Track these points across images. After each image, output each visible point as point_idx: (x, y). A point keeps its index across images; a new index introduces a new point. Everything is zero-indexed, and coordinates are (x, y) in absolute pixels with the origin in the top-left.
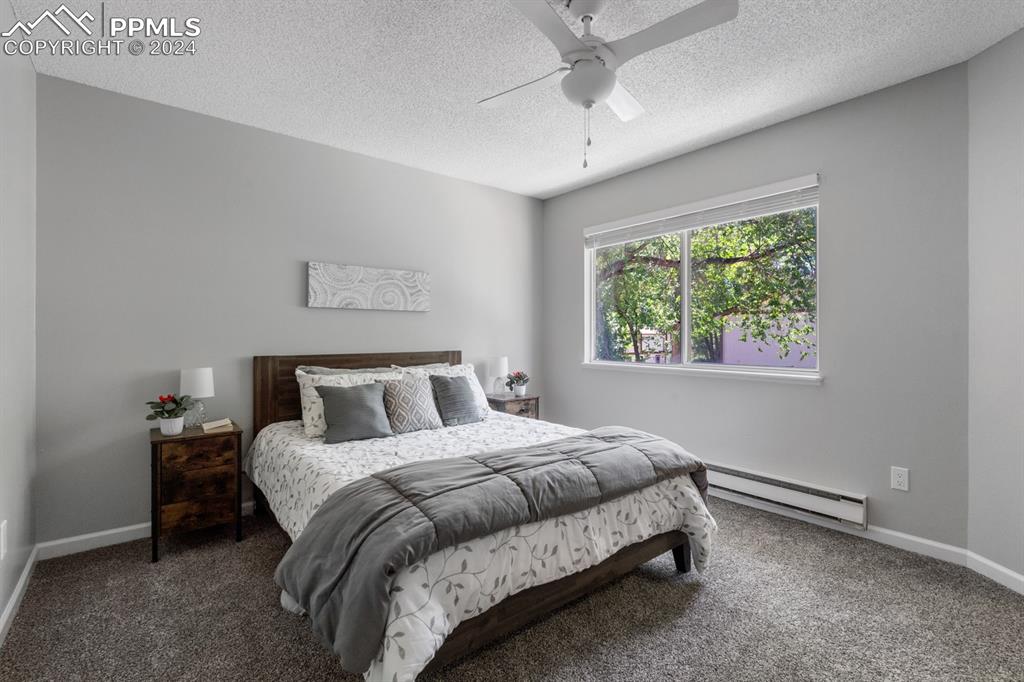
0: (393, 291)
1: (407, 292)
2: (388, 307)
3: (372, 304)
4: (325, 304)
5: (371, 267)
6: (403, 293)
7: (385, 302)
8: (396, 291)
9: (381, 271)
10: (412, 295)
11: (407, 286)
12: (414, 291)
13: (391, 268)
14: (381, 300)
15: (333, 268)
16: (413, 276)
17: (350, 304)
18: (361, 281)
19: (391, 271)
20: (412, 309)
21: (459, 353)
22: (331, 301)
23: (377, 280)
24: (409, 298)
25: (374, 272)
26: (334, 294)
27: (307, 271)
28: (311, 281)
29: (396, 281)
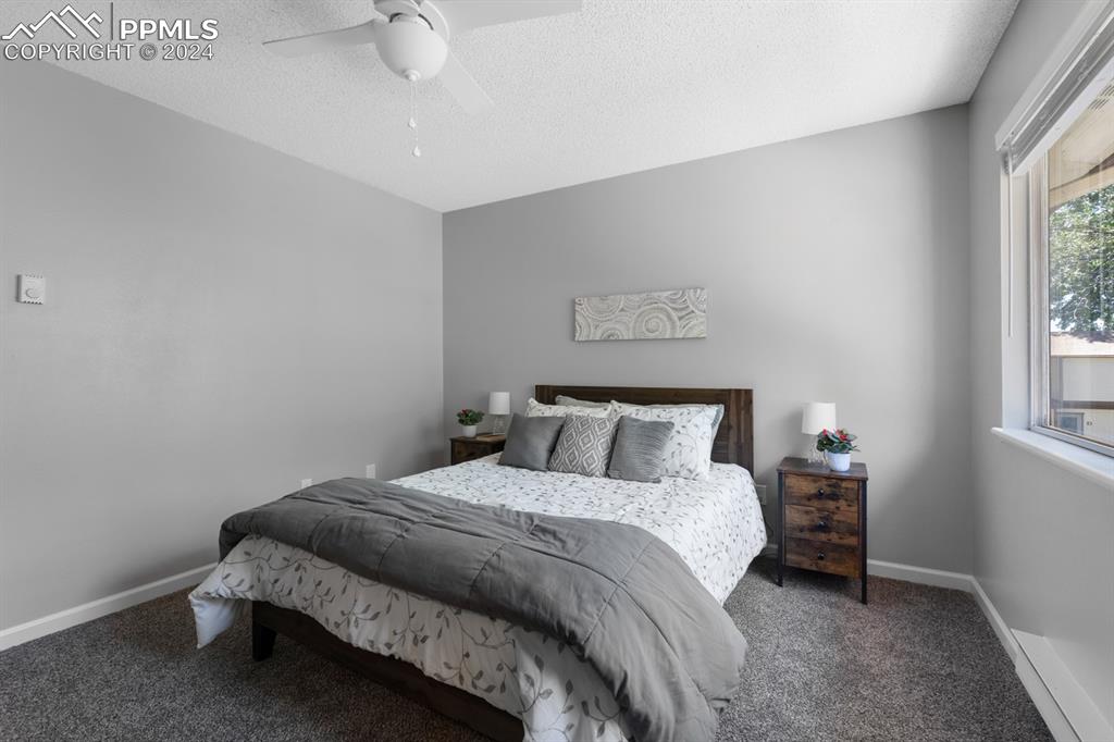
0: (657, 317)
1: (675, 315)
2: (652, 336)
3: (634, 334)
4: (588, 336)
5: (631, 294)
6: (669, 317)
7: (648, 330)
8: (661, 316)
9: (644, 295)
10: (680, 318)
11: (674, 309)
12: (684, 313)
13: (656, 291)
14: (644, 330)
15: (595, 301)
16: (683, 295)
17: (612, 335)
18: (622, 310)
19: (656, 295)
20: (681, 336)
21: (749, 393)
22: (594, 334)
23: (639, 307)
24: (678, 323)
25: (636, 298)
26: (597, 327)
27: (574, 307)
28: (578, 317)
29: (661, 305)
